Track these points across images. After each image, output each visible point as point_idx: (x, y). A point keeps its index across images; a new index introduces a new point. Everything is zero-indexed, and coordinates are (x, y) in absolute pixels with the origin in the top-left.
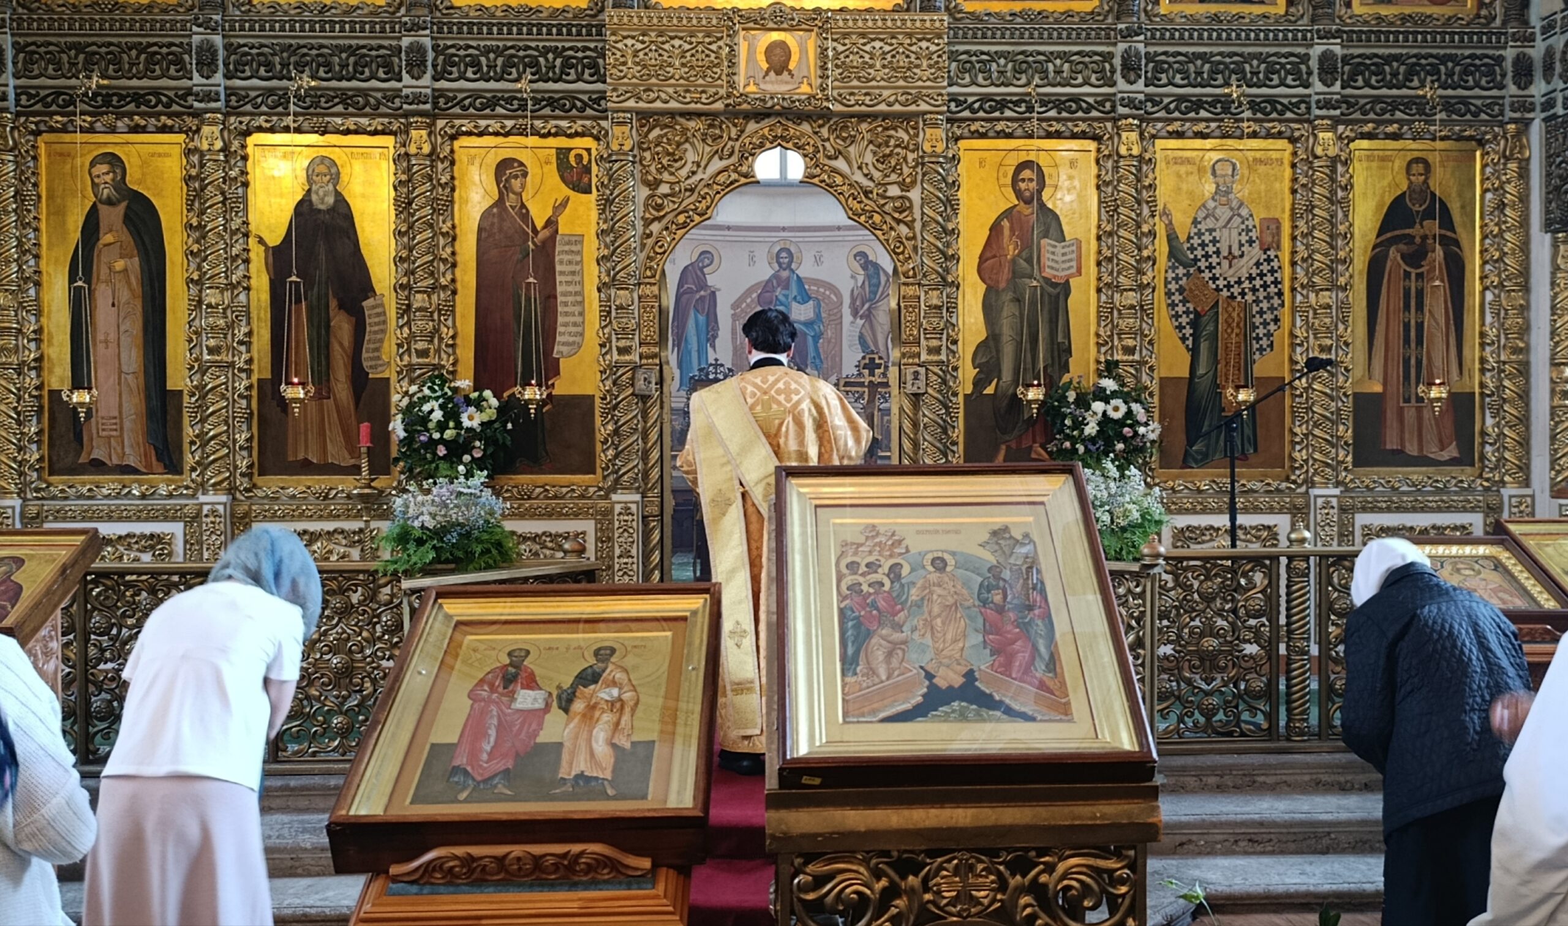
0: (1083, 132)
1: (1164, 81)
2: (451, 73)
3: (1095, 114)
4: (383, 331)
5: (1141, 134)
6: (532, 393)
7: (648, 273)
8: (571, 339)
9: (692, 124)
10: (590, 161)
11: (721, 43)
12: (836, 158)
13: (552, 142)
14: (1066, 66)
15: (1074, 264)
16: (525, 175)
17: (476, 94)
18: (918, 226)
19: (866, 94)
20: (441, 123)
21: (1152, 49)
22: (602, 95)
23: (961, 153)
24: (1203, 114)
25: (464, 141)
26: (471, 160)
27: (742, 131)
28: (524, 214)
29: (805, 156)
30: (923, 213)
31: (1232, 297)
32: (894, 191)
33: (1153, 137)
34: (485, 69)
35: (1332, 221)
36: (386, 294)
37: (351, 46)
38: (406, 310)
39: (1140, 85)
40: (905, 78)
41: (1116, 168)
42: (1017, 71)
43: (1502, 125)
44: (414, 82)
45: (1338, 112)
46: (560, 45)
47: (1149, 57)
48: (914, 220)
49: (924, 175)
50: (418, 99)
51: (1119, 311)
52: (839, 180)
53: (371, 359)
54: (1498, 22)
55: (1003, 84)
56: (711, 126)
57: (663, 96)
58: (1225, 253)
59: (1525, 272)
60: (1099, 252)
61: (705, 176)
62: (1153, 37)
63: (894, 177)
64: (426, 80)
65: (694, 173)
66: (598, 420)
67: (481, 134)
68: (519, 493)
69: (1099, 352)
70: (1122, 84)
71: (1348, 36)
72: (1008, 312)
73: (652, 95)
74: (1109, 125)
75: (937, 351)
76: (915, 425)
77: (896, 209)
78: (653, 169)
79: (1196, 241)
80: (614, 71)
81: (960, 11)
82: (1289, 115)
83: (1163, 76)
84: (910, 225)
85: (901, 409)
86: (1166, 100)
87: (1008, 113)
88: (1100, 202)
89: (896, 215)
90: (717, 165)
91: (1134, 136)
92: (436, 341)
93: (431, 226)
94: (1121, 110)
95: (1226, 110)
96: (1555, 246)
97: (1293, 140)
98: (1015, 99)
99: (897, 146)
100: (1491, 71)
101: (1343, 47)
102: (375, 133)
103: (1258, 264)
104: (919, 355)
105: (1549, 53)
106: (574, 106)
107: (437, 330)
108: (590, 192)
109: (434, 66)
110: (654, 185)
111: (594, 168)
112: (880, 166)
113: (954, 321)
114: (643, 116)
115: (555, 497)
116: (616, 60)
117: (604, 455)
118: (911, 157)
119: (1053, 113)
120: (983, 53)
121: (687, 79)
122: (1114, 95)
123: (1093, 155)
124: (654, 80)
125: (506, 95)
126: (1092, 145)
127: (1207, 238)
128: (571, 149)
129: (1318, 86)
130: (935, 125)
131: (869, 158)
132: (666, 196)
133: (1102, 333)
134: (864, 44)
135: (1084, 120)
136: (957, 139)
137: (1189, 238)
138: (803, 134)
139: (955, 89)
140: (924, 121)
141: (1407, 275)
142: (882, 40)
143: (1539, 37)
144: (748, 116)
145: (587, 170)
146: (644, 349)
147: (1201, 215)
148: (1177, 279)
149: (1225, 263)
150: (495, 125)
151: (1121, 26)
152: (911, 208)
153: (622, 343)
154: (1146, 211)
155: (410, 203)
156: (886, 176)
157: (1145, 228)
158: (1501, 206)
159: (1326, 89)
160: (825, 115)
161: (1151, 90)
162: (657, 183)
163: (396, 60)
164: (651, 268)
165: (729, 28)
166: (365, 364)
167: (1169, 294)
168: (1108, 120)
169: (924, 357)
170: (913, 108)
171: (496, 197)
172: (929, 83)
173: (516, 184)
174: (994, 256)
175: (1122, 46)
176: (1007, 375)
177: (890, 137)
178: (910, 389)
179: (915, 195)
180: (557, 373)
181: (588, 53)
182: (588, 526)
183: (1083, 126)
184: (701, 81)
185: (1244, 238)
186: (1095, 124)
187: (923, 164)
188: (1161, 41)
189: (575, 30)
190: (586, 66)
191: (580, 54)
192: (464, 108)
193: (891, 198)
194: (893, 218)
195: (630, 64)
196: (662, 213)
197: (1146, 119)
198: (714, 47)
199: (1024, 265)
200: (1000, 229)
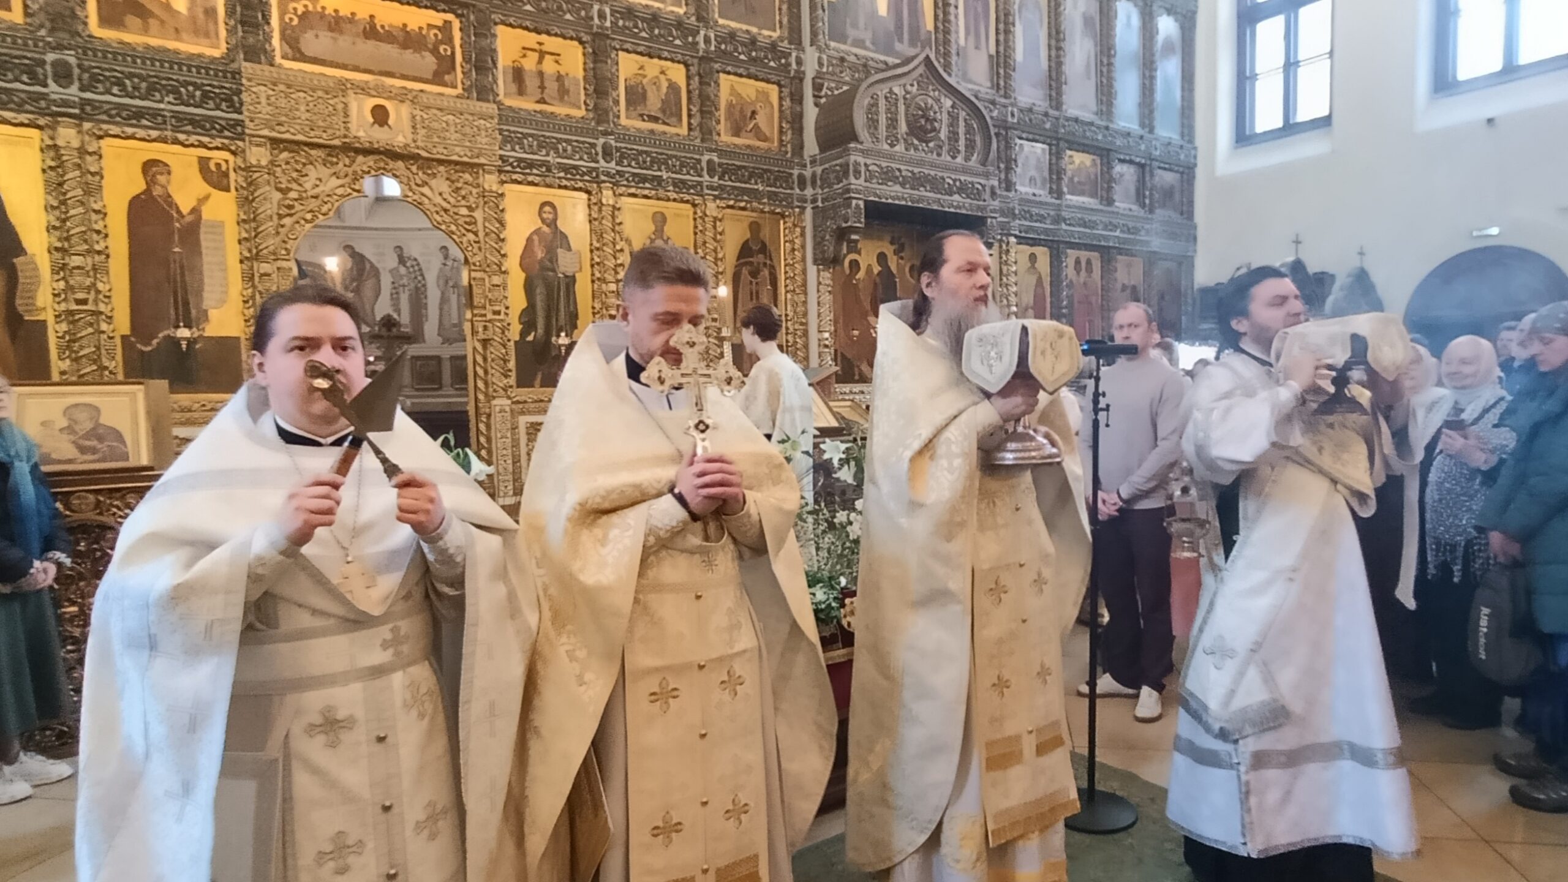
0: (580, 187)
1: (626, 163)
2: (96, 88)
3: (587, 178)
4: (37, 283)
5: (614, 193)
7: (283, 252)
10: (228, 169)
11: (337, 100)
12: (423, 186)
13: (194, 151)
14: (569, 148)
16: (169, 172)
17: (120, 107)
18: (481, 234)
19: (444, 148)
20: (87, 125)
21: (619, 145)
22: (239, 123)
23: (507, 192)
24: (647, 185)
25: (111, 141)
26: (118, 157)
27: (354, 161)
28: (170, 202)
29: (401, 182)
30: (485, 227)
32: (464, 211)
33: (621, 195)
34: (130, 89)
35: (715, 251)
36: (39, 254)
38: (61, 267)
39: (613, 164)
40: (470, 141)
41: (600, 210)
42: (540, 147)
43: (792, 208)
44: (61, 90)
45: (716, 193)
46: (199, 81)
47: (618, 149)
48: (478, 230)
49: (485, 203)
50: (65, 103)
51: (605, 294)
52: (426, 201)
54: (789, 155)
55: (531, 153)
57: (292, 130)
59: (804, 284)
60: (592, 259)
61: (326, 189)
62: (619, 138)
63: (463, 203)
64: (73, 90)
65: (317, 186)
67: (128, 138)
70: (602, 163)
71: (722, 153)
72: (540, 291)
73: (283, 129)
74: (595, 185)
75: (498, 313)
76: (485, 359)
77: (466, 223)
78: (284, 180)
80: (251, 108)
81: (503, 105)
82: (692, 191)
83: (625, 161)
84: (476, 234)
85: (475, 349)
86: (627, 175)
87: (535, 171)
88: (591, 230)
89: (467, 227)
90: (334, 182)
91: (610, 193)
92: (93, 292)
93: (82, 203)
94: (603, 178)
95: (659, 184)
96: (819, 271)
97: (694, 205)
98: (539, 163)
99: (465, 183)
100: (787, 180)
101: (718, 158)
102: (22, 125)
104: (484, 316)
105: (814, 175)
106: (213, 127)
107: (93, 284)
108: (230, 191)
109: (80, 80)
110: (284, 191)
111: (232, 175)
112: (454, 194)
113: (506, 294)
114: (275, 142)
116: (251, 99)
118: (474, 191)
119: (562, 174)
120: (518, 132)
121: (311, 121)
122: (598, 168)
123: (586, 201)
124: (284, 118)
125: (150, 112)
126: (585, 196)
128: (211, 159)
129: (707, 177)
130: (490, 173)
131: (446, 189)
132: (296, 200)
134: (442, 116)
135: (580, 181)
136: (503, 182)
138: (399, 169)
139: (502, 152)
140: (483, 169)
141: (751, 282)
142: (454, 115)
143: (809, 166)
144: (359, 151)
145: (226, 175)
150: (141, 133)
151: (600, 128)
152: (475, 223)
154: (618, 237)
155: (60, 185)
156: (458, 201)
157: (618, 247)
158: (793, 250)
159: (710, 180)
160: (415, 157)
161: (619, 168)
162: (288, 190)
163: (41, 70)
164: (285, 249)
165: (343, 91)
166: (20, 309)
168: (594, 182)
169: (490, 316)
170: (476, 161)
171: (144, 187)
172: (486, 147)
173: (161, 179)
174: (530, 257)
175: (602, 141)
176: (541, 330)
177: (460, 177)
178: (481, 336)
179: (478, 215)
180: (207, 319)
181: (225, 91)
183: (580, 184)
184: (322, 124)
186: (587, 184)
187: (483, 196)
188: (624, 141)
189: (212, 72)
190: (223, 100)
191: (217, 91)
192: (110, 116)
193: (463, 215)
194: (465, 228)
195: (264, 104)
196: (293, 211)
197: (616, 184)
198: (331, 102)
199: (548, 263)
200: (533, 240)
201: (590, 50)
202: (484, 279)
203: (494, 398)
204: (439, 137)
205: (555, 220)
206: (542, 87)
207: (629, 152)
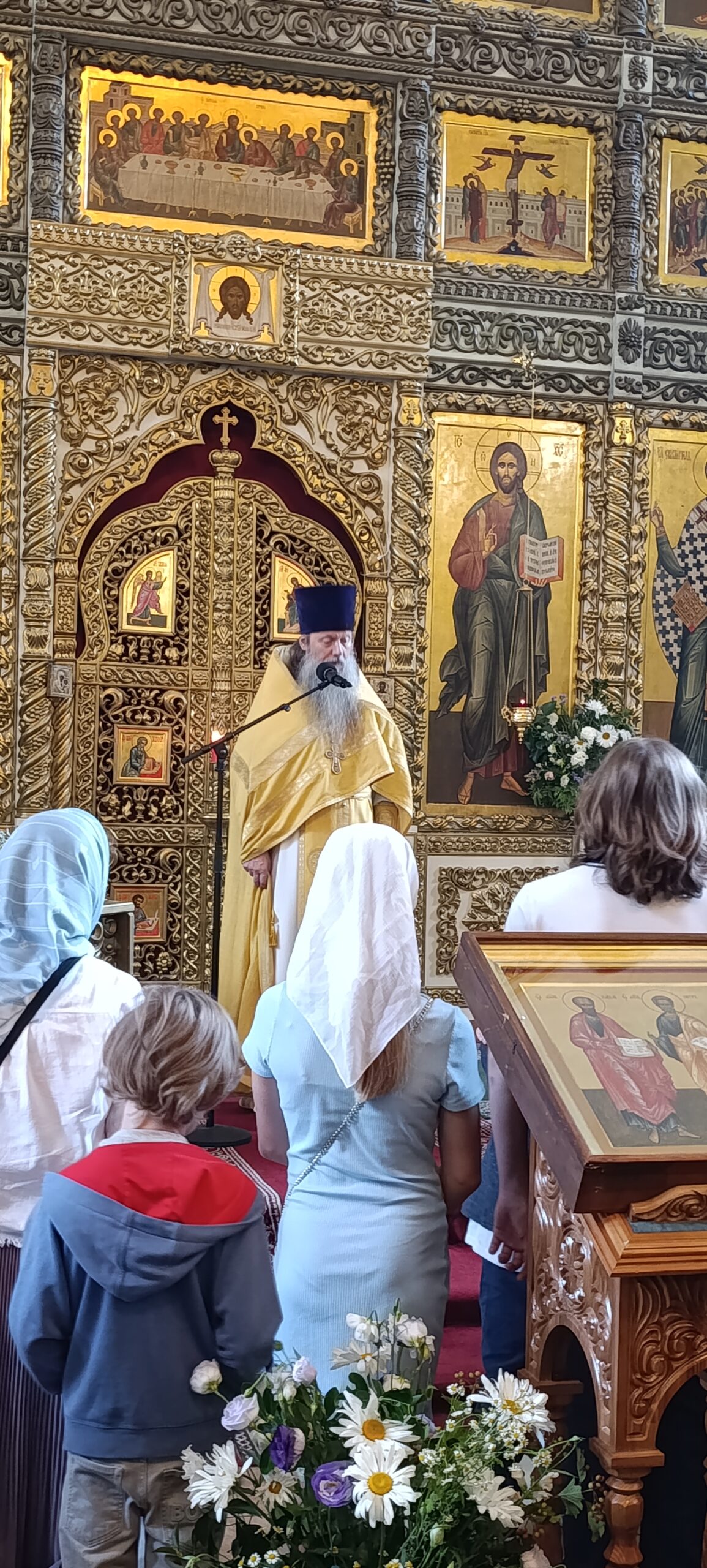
0: (573, 414)
1: (663, 362)
3: (585, 393)
5: (636, 421)
7: (69, 546)
9: (125, 369)
11: (168, 275)
12: (295, 423)
14: (558, 336)
15: (555, 566)
18: (388, 510)
19: (335, 351)
21: (651, 325)
22: (18, 326)
23: (435, 427)
27: (186, 382)
30: (395, 496)
32: (360, 467)
33: (649, 425)
39: (638, 366)
40: (381, 335)
41: (606, 457)
42: (505, 338)
47: (649, 334)
48: (382, 504)
49: (398, 451)
51: (605, 623)
52: (298, 449)
55: (488, 351)
56: (148, 373)
57: (95, 332)
60: (584, 554)
61: (140, 434)
62: (654, 311)
63: (360, 451)
65: (126, 428)
69: (580, 668)
70: (618, 362)
72: (482, 616)
73: (83, 331)
74: (600, 408)
75: (407, 659)
77: (363, 489)
78: (75, 420)
79: (687, 548)
80: (35, 296)
81: (442, 261)
83: (662, 356)
84: (377, 509)
86: (664, 384)
87: (491, 386)
88: (586, 496)
89: (364, 496)
91: (629, 421)
94: (618, 392)
98: (499, 369)
99: (367, 414)
104: (384, 663)
110: (75, 440)
112: (344, 435)
113: (422, 624)
114: (68, 355)
116: (39, 282)
118: (381, 428)
119: (540, 389)
120: (466, 313)
121: (126, 315)
122: (608, 373)
123: (581, 440)
124: (85, 312)
126: (579, 429)
127: (698, 544)
130: (412, 393)
131: (333, 426)
132: (91, 454)
133: (584, 647)
134: (335, 291)
135: (573, 399)
136: (431, 410)
137: (681, 543)
138: (258, 392)
139: (434, 353)
140: (400, 387)
142: (357, 288)
144: (192, 365)
146: (59, 642)
147: (694, 517)
148: (666, 589)
151: (618, 296)
152: (379, 488)
153: (34, 633)
154: (637, 511)
156: (353, 449)
157: (635, 530)
160: (284, 372)
161: (649, 371)
162: (81, 437)
164: (69, 542)
165: (179, 257)
167: (656, 606)
168: (599, 402)
169: (391, 665)
170: (388, 371)
172: (408, 344)
174: (468, 551)
175: (619, 319)
176: (478, 691)
177: (358, 402)
179: (385, 473)
183: (573, 407)
184: (142, 318)
186: (587, 406)
187: (397, 438)
188: (663, 317)
193: (359, 475)
194: (359, 499)
195: (57, 291)
196: (86, 475)
197: (642, 404)
198: (159, 278)
199: (501, 563)
200: (477, 519)
201: (610, 144)
202: (385, 591)
204: (328, 331)
205: (519, 480)
206: (515, 224)
207: (671, 338)
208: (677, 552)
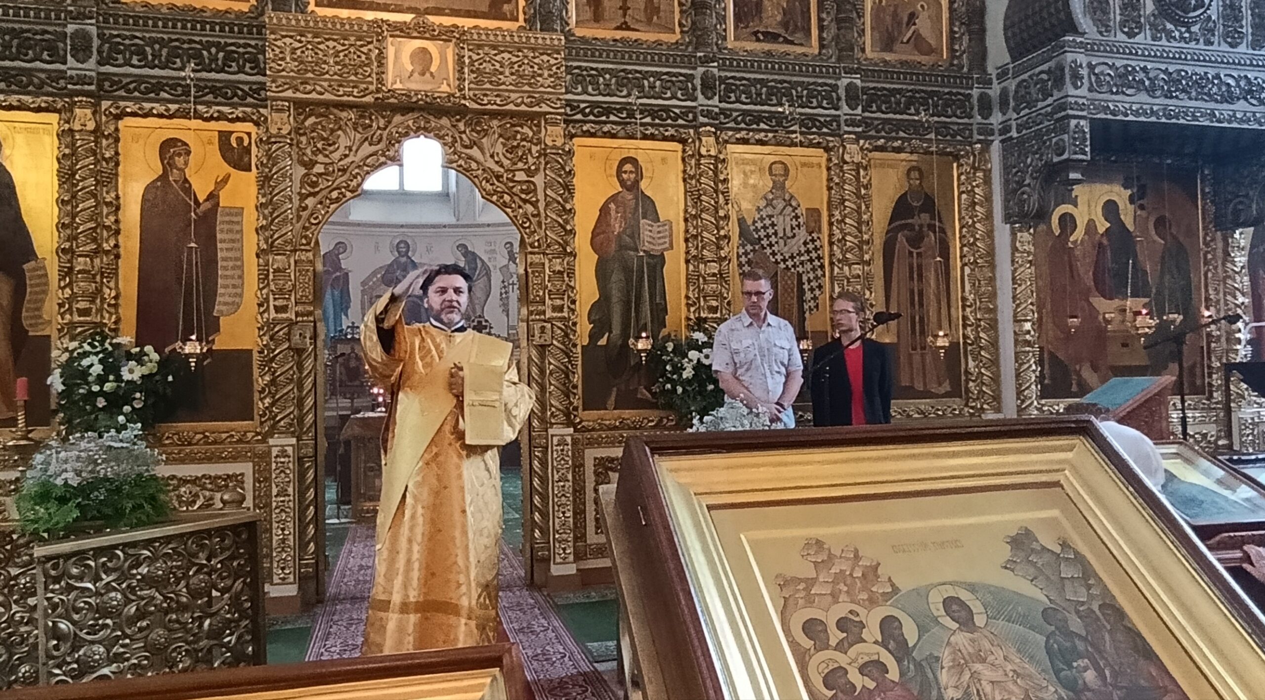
0: (672, 135)
1: (733, 99)
2: (117, 60)
3: (680, 122)
4: (45, 292)
5: (717, 139)
6: (192, 347)
7: (304, 241)
8: (230, 300)
9: (344, 115)
10: (250, 143)
11: (370, 46)
12: (471, 148)
13: (213, 125)
14: (658, 83)
15: (667, 240)
16: (188, 153)
17: (140, 79)
18: (541, 205)
19: (497, 96)
20: (105, 104)
21: (723, 74)
22: (262, 86)
23: (575, 148)
24: (762, 126)
25: (128, 121)
26: (136, 139)
27: (390, 122)
28: (187, 188)
29: (445, 144)
30: (546, 195)
31: (787, 268)
32: (521, 176)
33: (726, 142)
34: (150, 57)
35: (858, 211)
36: (48, 257)
37: (14, 29)
38: (67, 272)
39: (716, 100)
40: (530, 85)
41: (698, 165)
42: (620, 85)
43: (971, 144)
44: (80, 66)
45: (860, 129)
46: (222, 41)
47: (722, 80)
48: (538, 201)
49: (546, 164)
50: (82, 80)
51: (704, 278)
52: (474, 165)
53: (32, 318)
54: (965, 70)
55: (608, 95)
56: (362, 117)
57: (318, 88)
58: (781, 234)
59: (991, 253)
60: (687, 231)
61: (357, 159)
62: (724, 64)
63: (520, 165)
64: (92, 63)
65: (346, 156)
66: (256, 372)
67: (145, 116)
68: (179, 440)
69: (689, 311)
70: (701, 99)
71: (866, 74)
72: (616, 278)
73: (309, 88)
74: (692, 131)
75: (560, 309)
76: (542, 371)
77: (522, 191)
78: (308, 152)
79: (759, 225)
80: (273, 65)
81: (573, 35)
82: (824, 130)
83: (732, 95)
84: (535, 204)
85: (530, 358)
86: (735, 114)
87: (613, 118)
88: (686, 192)
89: (523, 196)
90: (367, 149)
91: (712, 140)
92: (98, 301)
93: (95, 196)
94: (702, 119)
95: (779, 124)
96: (1013, 234)
97: (827, 149)
98: (617, 106)
99: (523, 140)
100: (963, 105)
101: (862, 81)
102: (39, 110)
103: (805, 243)
104: (544, 313)
105: (1004, 93)
106: (236, 95)
107: (99, 291)
108: (250, 170)
109: (99, 52)
110: (308, 165)
111: (254, 149)
112: (508, 155)
113: (572, 284)
114: (300, 105)
115: (215, 442)
116: (275, 55)
117: (261, 405)
118: (534, 149)
119: (648, 120)
120: (592, 69)
121: (341, 76)
122: (695, 107)
123: (680, 154)
124: (310, 75)
125: (171, 82)
126: (679, 147)
127: (767, 222)
128: (232, 132)
129: (846, 109)
130: (555, 124)
131: (499, 149)
132: (321, 175)
133: (691, 295)
134: (495, 55)
135: (672, 126)
136: (572, 136)
137: (754, 222)
138: (442, 127)
139: (569, 96)
140: (546, 120)
141: (911, 253)
142: (510, 52)
143: (995, 81)
144: (393, 109)
145: (248, 151)
146: (300, 308)
147: (763, 203)
148: (746, 254)
149: (781, 242)
150: (159, 108)
151: (699, 54)
152: (535, 190)
153: (279, 303)
154: (721, 200)
155: (73, 175)
156: (515, 164)
157: (722, 213)
159: (851, 112)
160: (460, 112)
161: (724, 105)
162: (313, 163)
163: (61, 45)
164: (306, 237)
165: (378, 34)
166: (25, 323)
167: (740, 265)
168: (691, 127)
169: (549, 314)
170: (536, 109)
171: (161, 172)
172: (549, 90)
173: (179, 161)
174: (604, 232)
175: (701, 70)
176: (616, 330)
177: (518, 132)
178: (537, 340)
179: (538, 180)
180: (217, 330)
181: (249, 49)
182: (246, 469)
183: (671, 132)
184: (353, 78)
185: (794, 223)
186: (682, 130)
187: (546, 155)
188: (731, 68)
189: (236, 29)
190: (245, 60)
191: (241, 50)
192: (129, 91)
193: (519, 182)
194: (521, 198)
195: (288, 59)
196: (317, 189)
197: (720, 128)
198: (365, 49)
199: (628, 239)
200: (609, 210)
202: (543, 264)
203: (552, 424)
204: (491, 82)
205: (637, 182)
206: (624, 9)
207: (738, 83)
208: (752, 228)
